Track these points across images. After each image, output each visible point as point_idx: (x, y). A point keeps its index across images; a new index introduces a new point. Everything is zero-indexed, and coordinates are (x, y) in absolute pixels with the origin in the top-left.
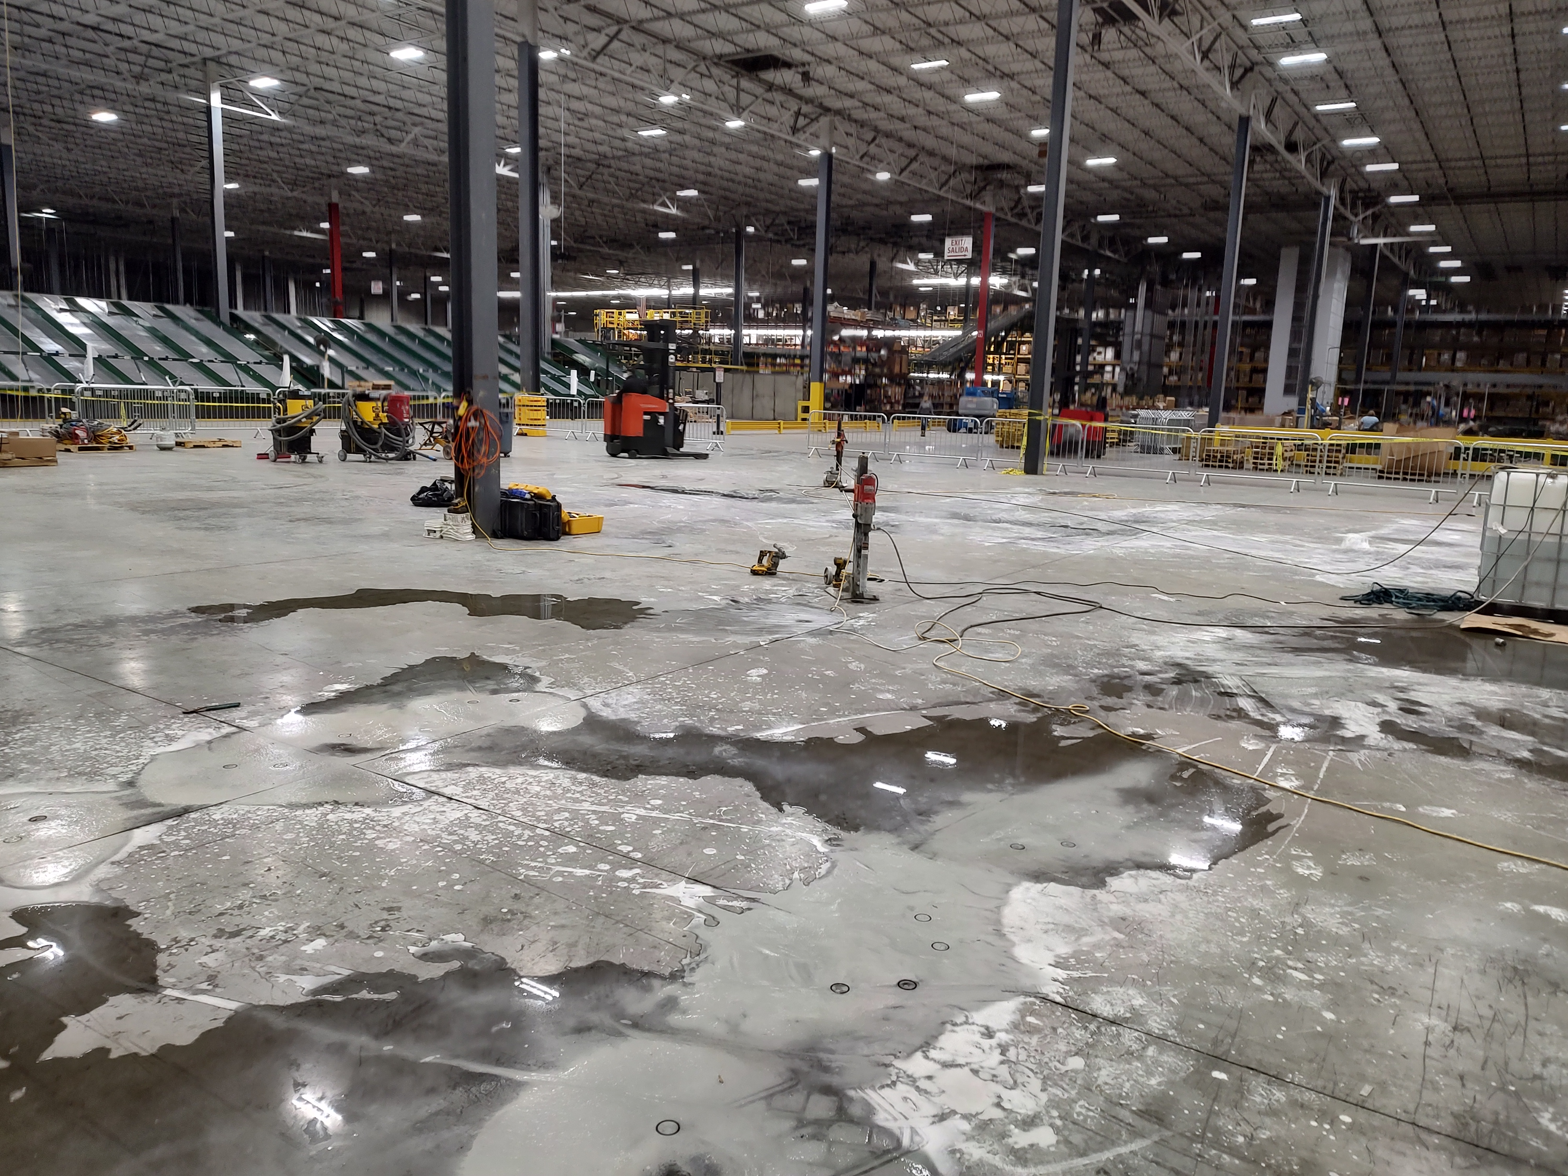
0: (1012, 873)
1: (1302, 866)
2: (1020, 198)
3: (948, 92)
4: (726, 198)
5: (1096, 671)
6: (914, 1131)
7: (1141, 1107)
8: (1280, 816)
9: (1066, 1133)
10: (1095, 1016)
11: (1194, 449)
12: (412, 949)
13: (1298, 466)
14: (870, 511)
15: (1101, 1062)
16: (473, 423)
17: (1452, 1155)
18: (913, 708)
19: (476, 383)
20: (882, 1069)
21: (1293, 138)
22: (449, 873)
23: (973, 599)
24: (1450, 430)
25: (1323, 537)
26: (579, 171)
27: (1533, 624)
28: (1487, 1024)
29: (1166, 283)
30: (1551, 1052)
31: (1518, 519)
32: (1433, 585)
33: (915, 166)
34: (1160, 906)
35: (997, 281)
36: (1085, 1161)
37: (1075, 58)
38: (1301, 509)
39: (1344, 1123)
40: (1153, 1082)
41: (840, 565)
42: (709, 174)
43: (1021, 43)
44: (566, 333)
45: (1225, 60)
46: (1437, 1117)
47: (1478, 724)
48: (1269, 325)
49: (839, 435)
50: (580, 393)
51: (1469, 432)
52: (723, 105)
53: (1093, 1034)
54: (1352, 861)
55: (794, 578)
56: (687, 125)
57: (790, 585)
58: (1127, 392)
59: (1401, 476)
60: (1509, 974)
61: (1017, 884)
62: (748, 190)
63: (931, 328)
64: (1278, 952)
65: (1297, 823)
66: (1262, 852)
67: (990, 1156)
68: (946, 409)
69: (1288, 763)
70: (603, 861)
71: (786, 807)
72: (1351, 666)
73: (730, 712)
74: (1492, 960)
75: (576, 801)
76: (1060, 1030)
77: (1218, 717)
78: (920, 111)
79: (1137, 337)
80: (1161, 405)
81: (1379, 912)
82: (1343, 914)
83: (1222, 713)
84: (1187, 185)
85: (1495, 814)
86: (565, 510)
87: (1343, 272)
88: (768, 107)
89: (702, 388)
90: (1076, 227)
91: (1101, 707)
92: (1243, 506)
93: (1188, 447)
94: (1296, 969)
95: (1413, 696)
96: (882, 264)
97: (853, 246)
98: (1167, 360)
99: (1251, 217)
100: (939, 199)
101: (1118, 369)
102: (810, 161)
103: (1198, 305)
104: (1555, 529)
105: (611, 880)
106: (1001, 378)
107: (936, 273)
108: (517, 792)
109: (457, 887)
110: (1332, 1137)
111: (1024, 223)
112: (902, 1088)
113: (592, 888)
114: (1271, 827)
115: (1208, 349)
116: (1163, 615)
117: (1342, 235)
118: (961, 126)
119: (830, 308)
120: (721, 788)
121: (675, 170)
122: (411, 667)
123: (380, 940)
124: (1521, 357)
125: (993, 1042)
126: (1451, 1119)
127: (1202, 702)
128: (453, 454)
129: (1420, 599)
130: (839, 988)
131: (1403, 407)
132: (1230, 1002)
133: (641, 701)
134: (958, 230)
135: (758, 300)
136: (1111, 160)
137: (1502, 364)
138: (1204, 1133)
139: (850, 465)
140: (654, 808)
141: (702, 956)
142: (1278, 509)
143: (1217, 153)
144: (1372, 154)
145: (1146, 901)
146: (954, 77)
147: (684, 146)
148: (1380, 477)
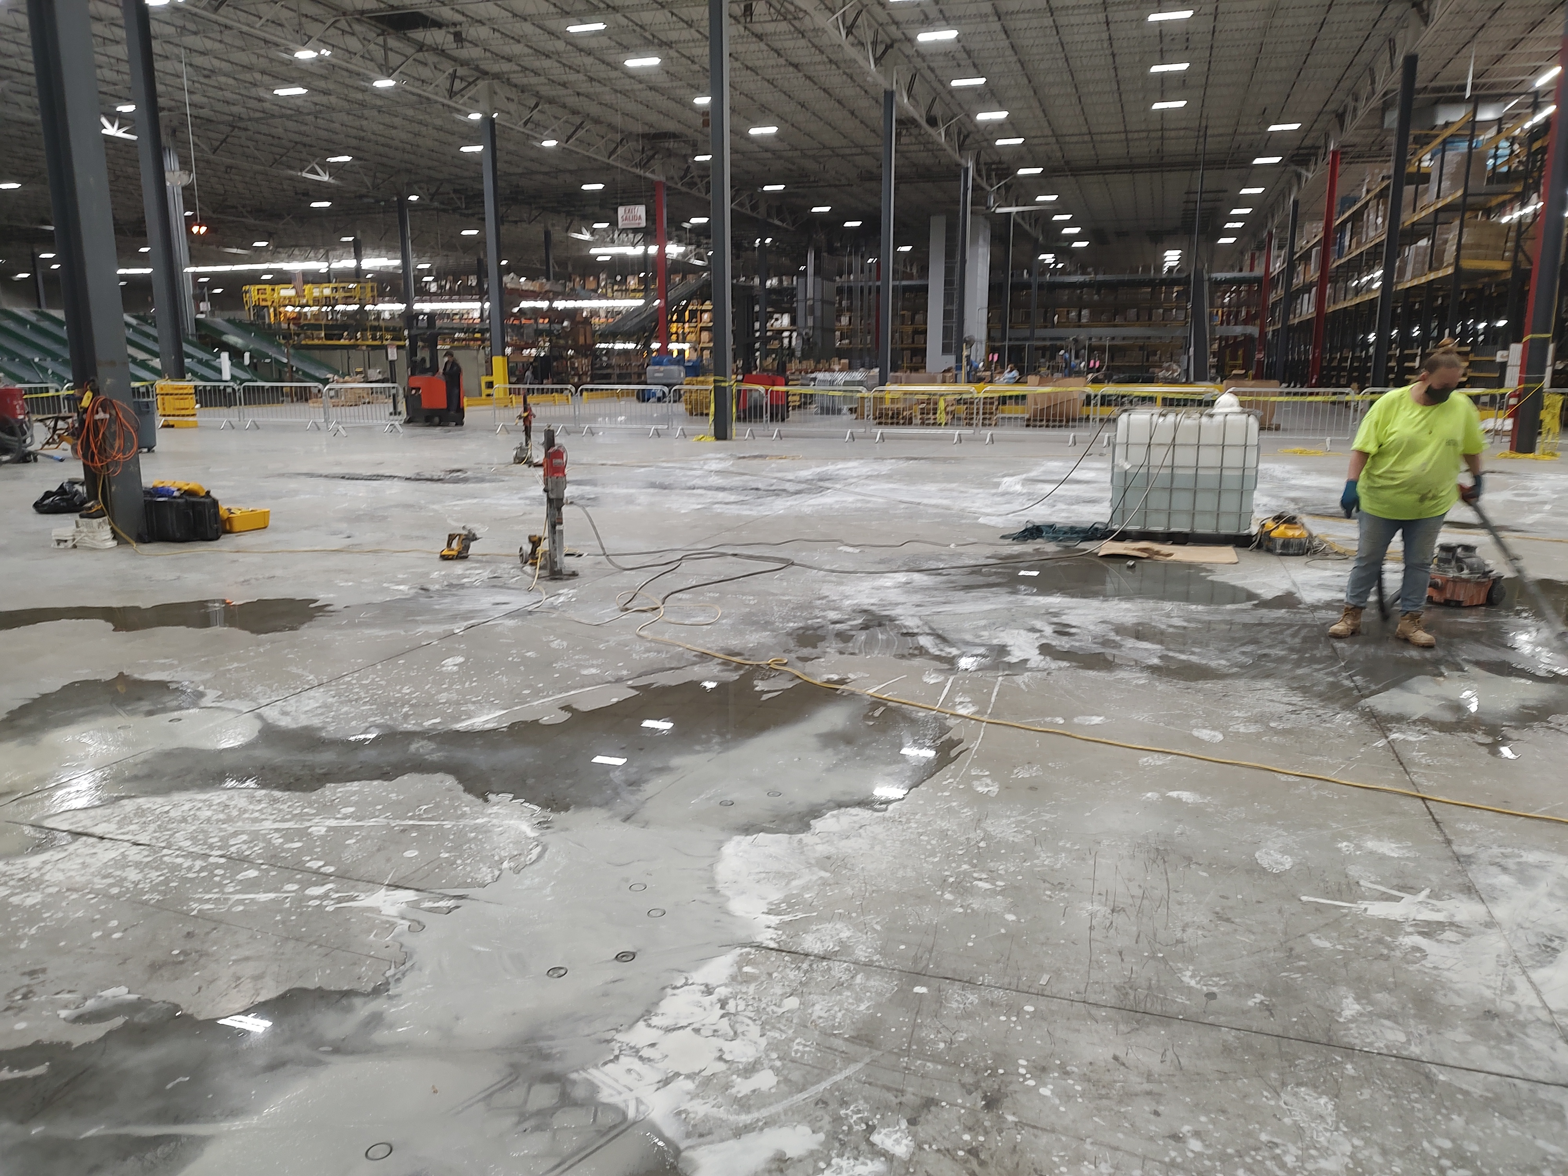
0: (723, 829)
1: (981, 785)
2: (689, 167)
3: (610, 59)
4: (383, 165)
5: (791, 625)
6: (639, 1101)
7: (853, 1034)
8: (960, 741)
9: (785, 1072)
10: (807, 955)
11: (868, 407)
12: (63, 1013)
13: (959, 419)
14: (561, 484)
15: (814, 997)
16: (101, 415)
17: (1117, 1024)
18: (619, 680)
19: (100, 370)
20: (604, 1044)
21: (933, 113)
22: (105, 921)
23: (672, 566)
24: (1081, 380)
25: (986, 482)
26: (211, 135)
27: (1156, 547)
28: (1138, 902)
29: (832, 251)
30: (1188, 918)
31: (1138, 455)
32: (1074, 519)
33: (580, 133)
34: (860, 840)
35: (674, 250)
36: (804, 1095)
37: (730, 29)
38: (963, 459)
39: (1028, 1013)
40: (863, 1007)
41: (535, 542)
42: (362, 139)
43: (675, 11)
44: (212, 313)
45: (868, 37)
46: (1103, 992)
47: (1118, 638)
48: (925, 289)
49: (525, 410)
50: (234, 378)
51: (1095, 381)
52: (371, 65)
53: (806, 972)
54: (1023, 774)
55: (487, 560)
56: (331, 86)
57: (484, 568)
58: (804, 357)
59: (1044, 423)
60: (1152, 856)
61: (729, 839)
62: (406, 156)
63: (613, 298)
64: (965, 867)
65: (975, 746)
66: (947, 777)
67: (715, 1109)
68: (634, 378)
69: (965, 692)
70: (290, 881)
71: (492, 797)
72: (1012, 598)
73: (425, 706)
74: (1139, 845)
75: (255, 820)
76: (775, 975)
77: (903, 657)
78: (581, 77)
79: (810, 303)
80: (837, 368)
81: (1047, 817)
82: (1018, 823)
83: (906, 652)
84: (843, 156)
85: (1135, 716)
86: (223, 507)
87: (984, 240)
88: (421, 69)
89: (375, 367)
90: (744, 197)
91: (798, 658)
92: (915, 459)
93: (863, 407)
94: (981, 880)
95: (1065, 619)
96: (557, 234)
97: (525, 216)
98: (838, 324)
99: (902, 187)
100: (609, 168)
101: (795, 334)
102: (471, 125)
103: (862, 272)
104: (1168, 462)
105: (301, 900)
106: (686, 346)
107: (613, 241)
108: (184, 820)
109: (116, 936)
110: (1019, 1028)
111: (694, 192)
112: (626, 1061)
113: (280, 911)
114: (953, 753)
115: (873, 313)
116: (849, 566)
117: (981, 204)
118: (624, 93)
119: (506, 279)
120: (420, 786)
121: (323, 134)
122: (45, 696)
123: (21, 1009)
124: (1132, 312)
125: (714, 998)
126: (1114, 991)
127: (888, 644)
128: (80, 452)
129: (1065, 533)
130: (556, 972)
131: (1042, 360)
132: (926, 920)
133: (325, 705)
134: (632, 200)
135: (429, 272)
136: (773, 130)
137: (1118, 320)
138: (909, 1046)
139: (538, 438)
140: (345, 817)
141: (408, 965)
142: (945, 460)
143: (867, 126)
144: (1001, 129)
145: (848, 837)
146: (613, 44)
147: (331, 108)
148: (1028, 426)
